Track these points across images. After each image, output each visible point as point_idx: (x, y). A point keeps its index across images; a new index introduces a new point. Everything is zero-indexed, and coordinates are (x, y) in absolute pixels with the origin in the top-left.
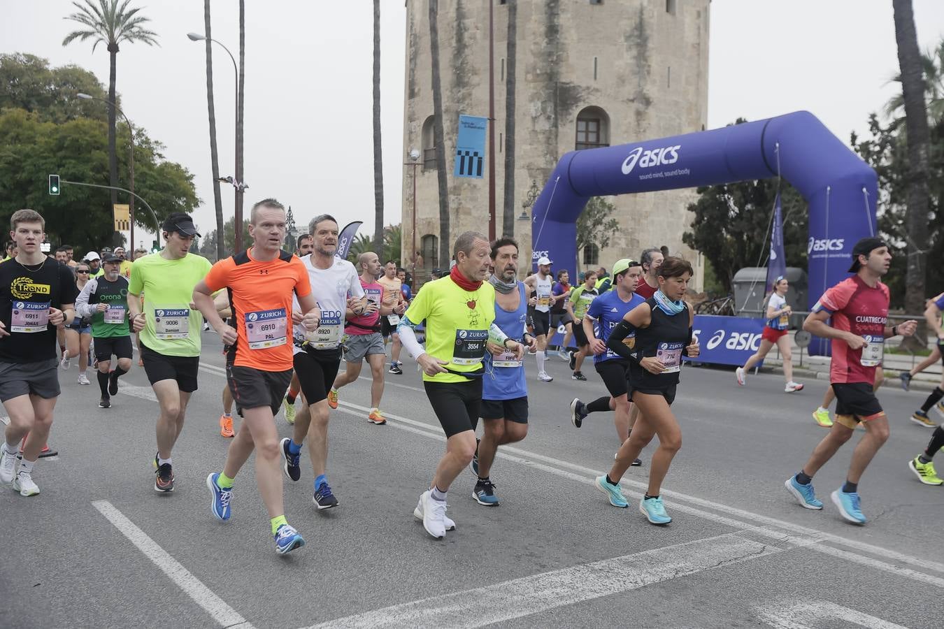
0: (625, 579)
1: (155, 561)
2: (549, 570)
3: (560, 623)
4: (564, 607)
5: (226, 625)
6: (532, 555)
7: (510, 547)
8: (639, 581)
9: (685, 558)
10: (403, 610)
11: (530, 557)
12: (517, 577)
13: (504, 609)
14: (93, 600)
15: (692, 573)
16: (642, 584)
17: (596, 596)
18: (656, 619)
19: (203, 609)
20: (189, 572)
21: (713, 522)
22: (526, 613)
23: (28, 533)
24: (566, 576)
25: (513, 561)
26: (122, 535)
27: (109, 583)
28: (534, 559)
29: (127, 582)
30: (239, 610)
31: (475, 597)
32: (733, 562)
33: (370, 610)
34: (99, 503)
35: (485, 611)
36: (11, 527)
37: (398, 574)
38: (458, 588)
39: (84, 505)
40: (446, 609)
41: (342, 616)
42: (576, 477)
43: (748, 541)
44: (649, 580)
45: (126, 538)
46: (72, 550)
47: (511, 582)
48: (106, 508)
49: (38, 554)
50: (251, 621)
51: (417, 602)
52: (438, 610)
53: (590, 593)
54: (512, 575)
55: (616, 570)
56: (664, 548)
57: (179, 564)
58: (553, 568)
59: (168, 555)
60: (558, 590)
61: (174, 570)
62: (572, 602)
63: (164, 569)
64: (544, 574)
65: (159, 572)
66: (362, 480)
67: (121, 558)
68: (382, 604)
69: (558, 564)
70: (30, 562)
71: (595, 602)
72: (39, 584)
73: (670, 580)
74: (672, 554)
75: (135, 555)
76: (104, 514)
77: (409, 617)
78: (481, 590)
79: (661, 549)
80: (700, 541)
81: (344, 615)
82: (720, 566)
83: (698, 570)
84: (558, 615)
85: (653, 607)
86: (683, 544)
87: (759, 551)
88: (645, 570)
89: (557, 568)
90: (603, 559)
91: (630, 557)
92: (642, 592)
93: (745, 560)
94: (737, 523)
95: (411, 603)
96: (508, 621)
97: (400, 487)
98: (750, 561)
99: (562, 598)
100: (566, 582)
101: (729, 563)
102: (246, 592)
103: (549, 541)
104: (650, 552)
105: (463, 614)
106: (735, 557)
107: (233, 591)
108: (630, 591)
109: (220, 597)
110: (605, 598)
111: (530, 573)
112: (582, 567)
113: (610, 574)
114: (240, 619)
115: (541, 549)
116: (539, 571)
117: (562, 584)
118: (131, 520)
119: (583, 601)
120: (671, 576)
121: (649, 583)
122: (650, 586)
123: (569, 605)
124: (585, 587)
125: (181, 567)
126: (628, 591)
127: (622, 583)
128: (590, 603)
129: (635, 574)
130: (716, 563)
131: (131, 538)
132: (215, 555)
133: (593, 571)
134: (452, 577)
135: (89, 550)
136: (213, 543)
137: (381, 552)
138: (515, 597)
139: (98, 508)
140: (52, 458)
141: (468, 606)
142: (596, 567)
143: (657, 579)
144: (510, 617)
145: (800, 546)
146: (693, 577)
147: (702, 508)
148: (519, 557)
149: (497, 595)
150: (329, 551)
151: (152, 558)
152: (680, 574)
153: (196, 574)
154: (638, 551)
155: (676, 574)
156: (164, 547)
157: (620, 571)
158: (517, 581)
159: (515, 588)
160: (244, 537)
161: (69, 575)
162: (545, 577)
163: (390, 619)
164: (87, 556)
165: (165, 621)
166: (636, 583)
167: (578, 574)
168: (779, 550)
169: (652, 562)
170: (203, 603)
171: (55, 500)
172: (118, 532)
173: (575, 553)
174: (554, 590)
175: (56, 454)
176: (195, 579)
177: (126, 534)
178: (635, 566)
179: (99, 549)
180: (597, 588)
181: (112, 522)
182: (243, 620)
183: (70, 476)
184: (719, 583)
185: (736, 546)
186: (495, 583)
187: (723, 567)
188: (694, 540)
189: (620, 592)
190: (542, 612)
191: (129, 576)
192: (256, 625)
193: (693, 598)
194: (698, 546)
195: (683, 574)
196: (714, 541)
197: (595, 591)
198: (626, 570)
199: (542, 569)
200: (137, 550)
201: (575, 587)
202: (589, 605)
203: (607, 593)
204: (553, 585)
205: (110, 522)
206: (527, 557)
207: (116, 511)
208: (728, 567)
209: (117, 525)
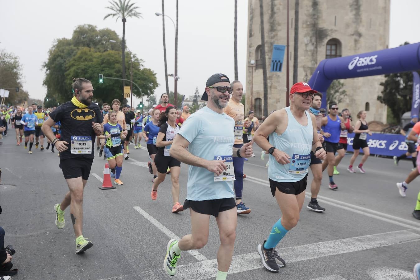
0: (357, 246)
1: (161, 230)
3: (330, 262)
4: (332, 256)
5: (193, 255)
6: (315, 235)
7: (305, 231)
8: (364, 247)
9: (384, 239)
11: (315, 236)
12: (310, 243)
13: (306, 255)
14: (141, 243)
15: (387, 245)
16: (365, 249)
17: (345, 252)
18: (373, 263)
21: (397, 225)
22: (315, 257)
24: (331, 244)
25: (307, 237)
26: (147, 220)
27: (146, 237)
28: (316, 236)
29: (152, 237)
32: (407, 242)
33: (250, 253)
34: (136, 207)
35: (298, 256)
37: (260, 240)
38: (285, 246)
39: (130, 208)
42: (332, 204)
43: (414, 234)
44: (369, 247)
45: (148, 221)
46: (129, 224)
47: (307, 245)
48: (138, 209)
50: (203, 254)
53: (342, 251)
54: (308, 242)
55: (353, 242)
57: (171, 231)
58: (325, 240)
59: (166, 228)
60: (328, 249)
61: (169, 234)
62: (335, 254)
63: (166, 233)
64: (322, 242)
65: (164, 234)
67: (148, 228)
69: (327, 239)
71: (345, 255)
73: (378, 248)
74: (378, 237)
75: (154, 227)
76: (138, 211)
78: (295, 247)
79: (373, 235)
80: (391, 232)
81: (239, 254)
82: (401, 243)
83: (390, 245)
84: (329, 259)
85: (371, 258)
86: (383, 233)
87: (419, 238)
88: (366, 243)
89: (327, 240)
90: (347, 238)
91: (359, 238)
92: (365, 252)
93: (412, 241)
94: (408, 226)
96: (308, 260)
97: (256, 205)
98: (415, 242)
99: (330, 252)
100: (332, 246)
101: (405, 242)
103: (322, 230)
104: (368, 236)
106: (408, 240)
108: (360, 251)
110: (350, 253)
111: (315, 242)
112: (338, 240)
113: (351, 244)
114: (198, 253)
115: (319, 233)
116: (319, 241)
117: (330, 247)
118: (149, 214)
119: (340, 254)
120: (378, 246)
121: (368, 248)
123: (334, 255)
124: (340, 248)
126: (359, 251)
127: (356, 248)
128: (343, 254)
129: (362, 244)
130: (398, 242)
131: (150, 221)
133: (343, 242)
135: (135, 225)
136: (183, 224)
137: (251, 231)
138: (310, 251)
139: (136, 209)
140: (114, 190)
141: (290, 253)
142: (344, 241)
143: (372, 247)
144: (309, 259)
146: (388, 247)
147: (390, 219)
148: (310, 236)
149: (302, 250)
151: (160, 229)
152: (382, 246)
154: (362, 235)
156: (164, 225)
157: (355, 243)
158: (310, 245)
159: (310, 247)
161: (130, 234)
162: (322, 244)
164: (135, 227)
166: (362, 248)
167: (336, 243)
169: (369, 240)
171: (119, 206)
172: (145, 218)
173: (335, 235)
174: (326, 249)
175: (115, 188)
176: (178, 237)
178: (362, 241)
179: (139, 224)
180: (345, 249)
182: (200, 253)
183: (123, 197)
184: (400, 250)
185: (408, 235)
186: (300, 245)
187: (402, 244)
188: (388, 232)
189: (356, 251)
190: (322, 257)
191: (153, 235)
192: (205, 256)
193: (389, 255)
194: (390, 234)
195: (384, 246)
196: (397, 233)
197: (345, 250)
198: (357, 243)
199: (321, 241)
200: (154, 226)
201: (336, 248)
202: (342, 256)
203: (350, 251)
204: (326, 247)
205: (141, 215)
206: (313, 235)
207: (143, 210)
208: (405, 244)
209: (144, 216)
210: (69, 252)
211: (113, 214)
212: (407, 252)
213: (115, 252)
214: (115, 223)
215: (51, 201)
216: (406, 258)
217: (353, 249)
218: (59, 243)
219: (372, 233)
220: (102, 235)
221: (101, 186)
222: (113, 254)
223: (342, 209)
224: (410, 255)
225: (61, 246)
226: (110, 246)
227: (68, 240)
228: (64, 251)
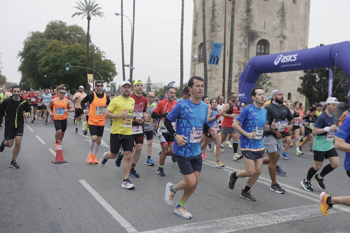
0: (273, 219)
1: (100, 202)
2: (244, 215)
4: (250, 229)
5: (125, 228)
6: (238, 208)
7: (229, 205)
8: (279, 221)
9: (297, 213)
10: (189, 226)
12: (232, 216)
13: (227, 228)
14: (79, 215)
15: (299, 219)
16: (280, 222)
17: (262, 225)
19: (117, 221)
20: (112, 207)
21: (309, 200)
22: (235, 230)
23: (57, 190)
24: (251, 217)
25: (231, 210)
26: (89, 193)
27: (84, 209)
28: (238, 210)
29: (91, 209)
30: (130, 222)
31: (216, 223)
32: (317, 216)
33: (177, 225)
36: (51, 188)
38: (210, 219)
39: (76, 181)
40: (205, 227)
41: (167, 227)
44: (283, 220)
45: (90, 194)
46: (72, 197)
47: (230, 218)
48: (83, 182)
49: (60, 198)
50: (134, 227)
51: (195, 223)
52: (202, 227)
53: (260, 224)
54: (230, 216)
55: (270, 216)
56: (289, 209)
57: (109, 204)
58: (246, 214)
59: (105, 201)
60: (248, 222)
61: (107, 206)
62: (253, 227)
63: (104, 206)
64: (242, 216)
65: (102, 207)
66: (174, 177)
67: (89, 201)
68: (181, 223)
69: (248, 213)
70: (58, 200)
71: (262, 228)
72: (61, 208)
73: (291, 221)
74: (292, 211)
75: (94, 200)
76: (83, 184)
77: (192, 229)
78: (219, 220)
79: (288, 209)
80: (303, 207)
81: (167, 226)
82: (311, 217)
83: (302, 218)
85: (285, 231)
86: (296, 208)
88: (282, 217)
89: (247, 214)
90: (265, 211)
91: (276, 212)
92: (280, 225)
94: (318, 201)
95: (192, 224)
99: (249, 225)
100: (251, 219)
101: (315, 216)
102: (132, 216)
104: (282, 210)
105: (212, 229)
106: (317, 214)
107: (128, 215)
108: (276, 224)
109: (123, 217)
110: (267, 226)
111: (237, 215)
112: (257, 214)
113: (268, 217)
115: (241, 206)
116: (241, 215)
117: (249, 220)
118: (92, 187)
119: (257, 227)
120: (292, 220)
121: (283, 222)
122: (284, 223)
124: (259, 222)
125: (110, 205)
127: (273, 221)
128: (260, 228)
129: (278, 218)
130: (309, 215)
131: (92, 194)
132: (121, 202)
133: (261, 216)
134: (207, 215)
135: (78, 197)
136: (121, 197)
138: (232, 224)
139: (81, 182)
140: (65, 164)
141: (213, 226)
142: (263, 214)
143: (286, 220)
144: (229, 231)
145: (344, 211)
146: (300, 221)
147: (304, 194)
148: (233, 209)
149: (224, 223)
150: (162, 203)
151: (99, 201)
152: (296, 219)
153: (114, 208)
154: (279, 209)
155: (294, 219)
156: (103, 198)
157: (272, 216)
158: (232, 218)
159: (232, 220)
160: (132, 196)
161: (71, 206)
162: (243, 217)
163: (185, 229)
164: (77, 199)
165: (104, 225)
166: (278, 221)
167: (255, 216)
168: (335, 212)
169: (284, 214)
170: (117, 219)
171: (66, 179)
172: (88, 191)
173: (254, 208)
174: (246, 222)
175: (67, 162)
176: (114, 210)
177: (90, 192)
178: (278, 215)
179: (81, 197)
180: (263, 222)
181: (86, 187)
182: (131, 226)
183: (71, 170)
184: (311, 223)
185: (318, 209)
186: (224, 218)
187: (313, 217)
188: (301, 206)
189: (272, 225)
190: (242, 230)
191: (91, 207)
192: (136, 228)
193: (301, 229)
194: (303, 209)
195: (297, 219)
196: (309, 207)
197: (262, 224)
198: (274, 216)
199: (242, 214)
200: (94, 198)
201: (254, 222)
202: (260, 229)
203: (267, 224)
204: (246, 220)
205: (85, 188)
206: (236, 209)
207: (87, 184)
208: (315, 218)
209: (87, 189)
210: (9, 224)
211: (59, 187)
212: (316, 226)
213: (53, 224)
214: (59, 195)
215: (5, 174)
216: (316, 232)
217: (270, 222)
218: (2, 215)
219: (287, 207)
220: (45, 207)
221: (54, 160)
222: (50, 226)
223: (263, 184)
224: (319, 228)
225: (3, 217)
226: (50, 218)
227: (11, 212)
228: (5, 222)
